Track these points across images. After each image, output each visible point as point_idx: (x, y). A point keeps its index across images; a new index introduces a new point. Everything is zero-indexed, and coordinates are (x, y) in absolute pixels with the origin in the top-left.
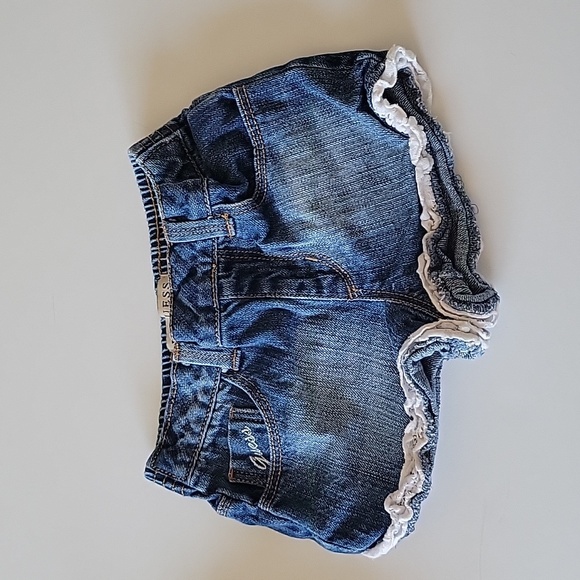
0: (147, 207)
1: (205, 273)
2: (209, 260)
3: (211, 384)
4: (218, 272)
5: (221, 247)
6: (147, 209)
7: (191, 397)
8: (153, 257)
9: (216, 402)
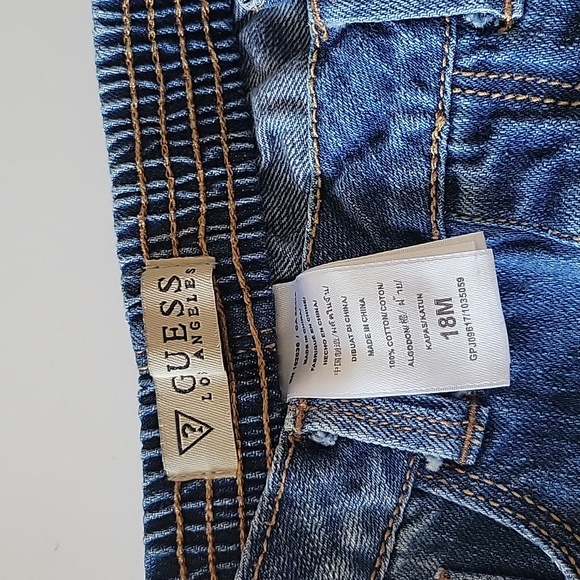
0: (106, 72)
1: (412, 140)
2: (426, 100)
3: (389, 501)
4: (450, 140)
5: (466, 62)
6: (104, 80)
7: (319, 538)
8: (121, 213)
9: (394, 554)
